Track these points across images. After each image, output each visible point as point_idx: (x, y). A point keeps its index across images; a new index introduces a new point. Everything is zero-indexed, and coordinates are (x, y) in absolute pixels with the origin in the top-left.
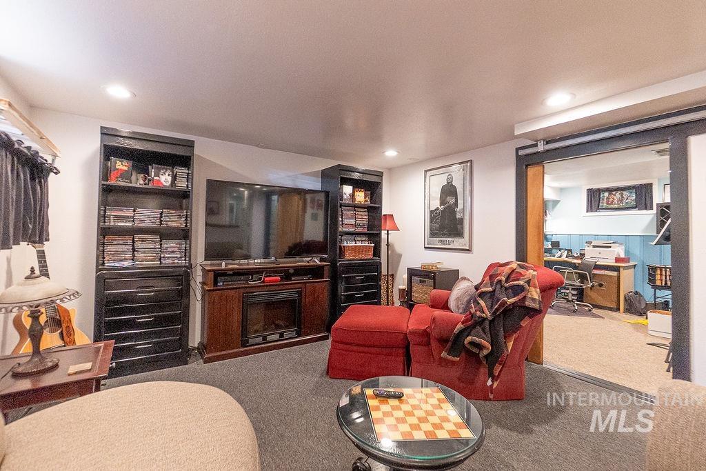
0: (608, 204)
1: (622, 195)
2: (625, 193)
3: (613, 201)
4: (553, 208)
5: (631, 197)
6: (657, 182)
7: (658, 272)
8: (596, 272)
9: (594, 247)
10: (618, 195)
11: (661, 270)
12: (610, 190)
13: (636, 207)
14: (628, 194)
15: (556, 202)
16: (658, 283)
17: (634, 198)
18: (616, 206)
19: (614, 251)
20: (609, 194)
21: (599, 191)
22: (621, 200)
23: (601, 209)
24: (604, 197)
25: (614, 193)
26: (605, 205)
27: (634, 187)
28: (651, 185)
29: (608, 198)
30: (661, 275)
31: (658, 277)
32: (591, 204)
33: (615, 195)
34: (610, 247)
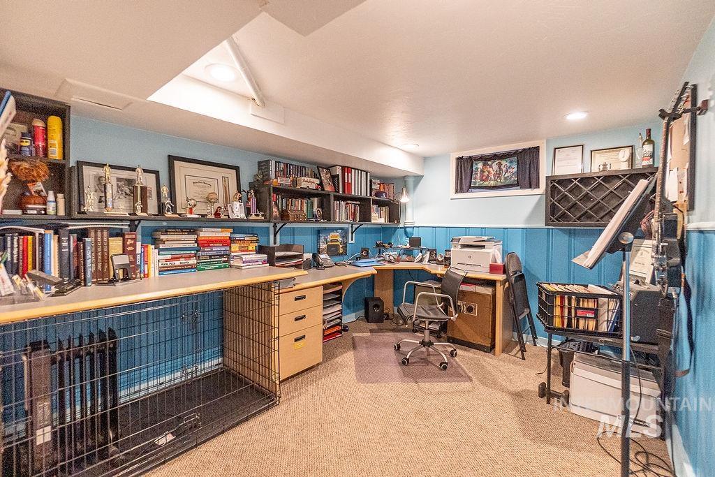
0: (482, 180)
1: (500, 165)
2: (503, 162)
3: (488, 176)
4: (415, 186)
5: (510, 169)
6: (545, 144)
7: (558, 302)
8: (465, 288)
9: (464, 246)
10: (495, 166)
11: (562, 299)
12: (485, 159)
13: (517, 185)
14: (508, 164)
15: (418, 178)
16: (557, 323)
17: (515, 170)
18: (492, 183)
19: (488, 253)
20: (484, 165)
21: (471, 160)
22: (498, 174)
23: (474, 188)
24: (477, 169)
25: (489, 163)
26: (478, 182)
27: (516, 153)
28: (537, 149)
29: (482, 171)
30: (562, 307)
31: (557, 311)
32: (461, 179)
33: (491, 166)
34: (483, 247)
